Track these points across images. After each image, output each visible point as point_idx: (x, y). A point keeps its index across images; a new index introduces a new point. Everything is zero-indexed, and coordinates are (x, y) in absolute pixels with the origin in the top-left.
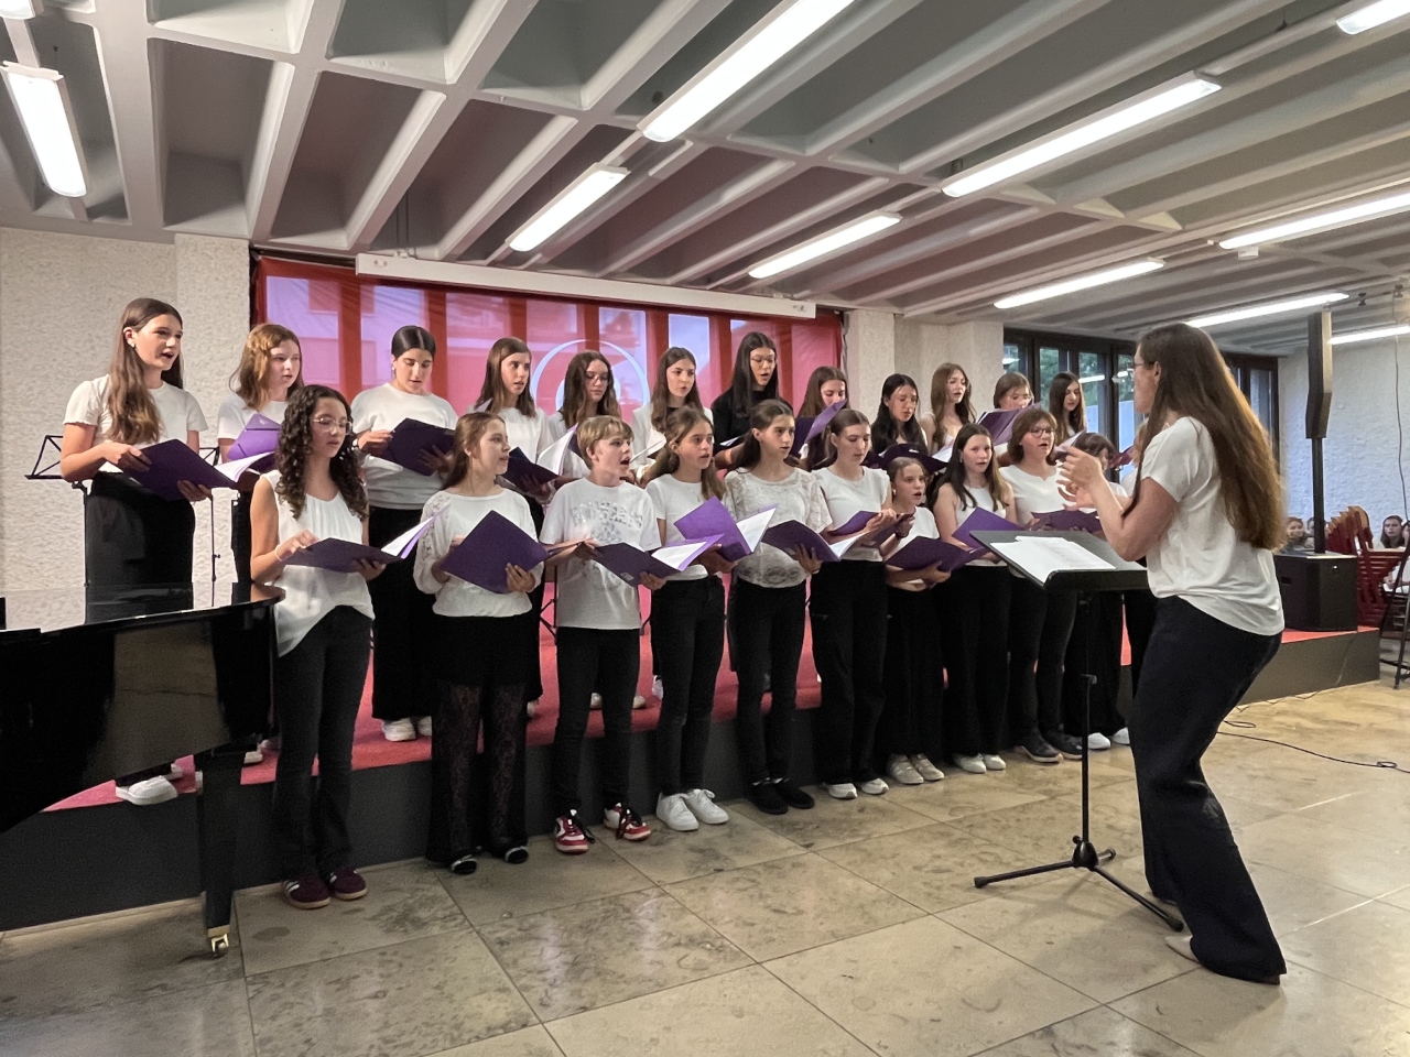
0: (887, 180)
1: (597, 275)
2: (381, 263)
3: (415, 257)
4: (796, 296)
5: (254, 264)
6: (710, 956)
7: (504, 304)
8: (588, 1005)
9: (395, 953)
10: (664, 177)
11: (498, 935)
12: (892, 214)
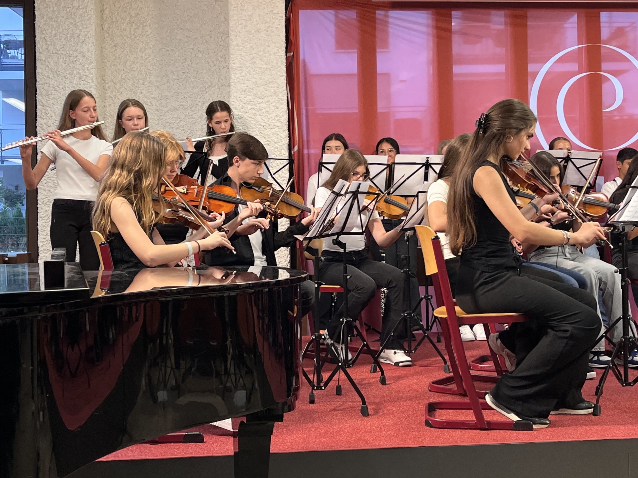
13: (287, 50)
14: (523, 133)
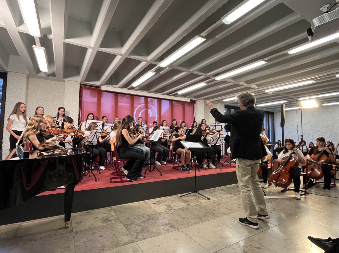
0: (204, 77)
1: (148, 92)
2: (106, 88)
3: (113, 87)
4: (186, 97)
5: (80, 87)
6: (170, 228)
7: (130, 97)
8: (145, 238)
9: (105, 227)
10: (163, 74)
11: (126, 223)
12: (205, 83)
13: (80, 98)
14: (132, 122)
